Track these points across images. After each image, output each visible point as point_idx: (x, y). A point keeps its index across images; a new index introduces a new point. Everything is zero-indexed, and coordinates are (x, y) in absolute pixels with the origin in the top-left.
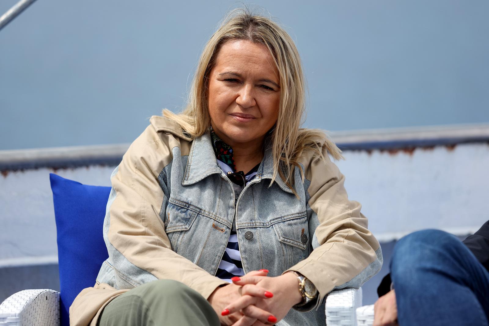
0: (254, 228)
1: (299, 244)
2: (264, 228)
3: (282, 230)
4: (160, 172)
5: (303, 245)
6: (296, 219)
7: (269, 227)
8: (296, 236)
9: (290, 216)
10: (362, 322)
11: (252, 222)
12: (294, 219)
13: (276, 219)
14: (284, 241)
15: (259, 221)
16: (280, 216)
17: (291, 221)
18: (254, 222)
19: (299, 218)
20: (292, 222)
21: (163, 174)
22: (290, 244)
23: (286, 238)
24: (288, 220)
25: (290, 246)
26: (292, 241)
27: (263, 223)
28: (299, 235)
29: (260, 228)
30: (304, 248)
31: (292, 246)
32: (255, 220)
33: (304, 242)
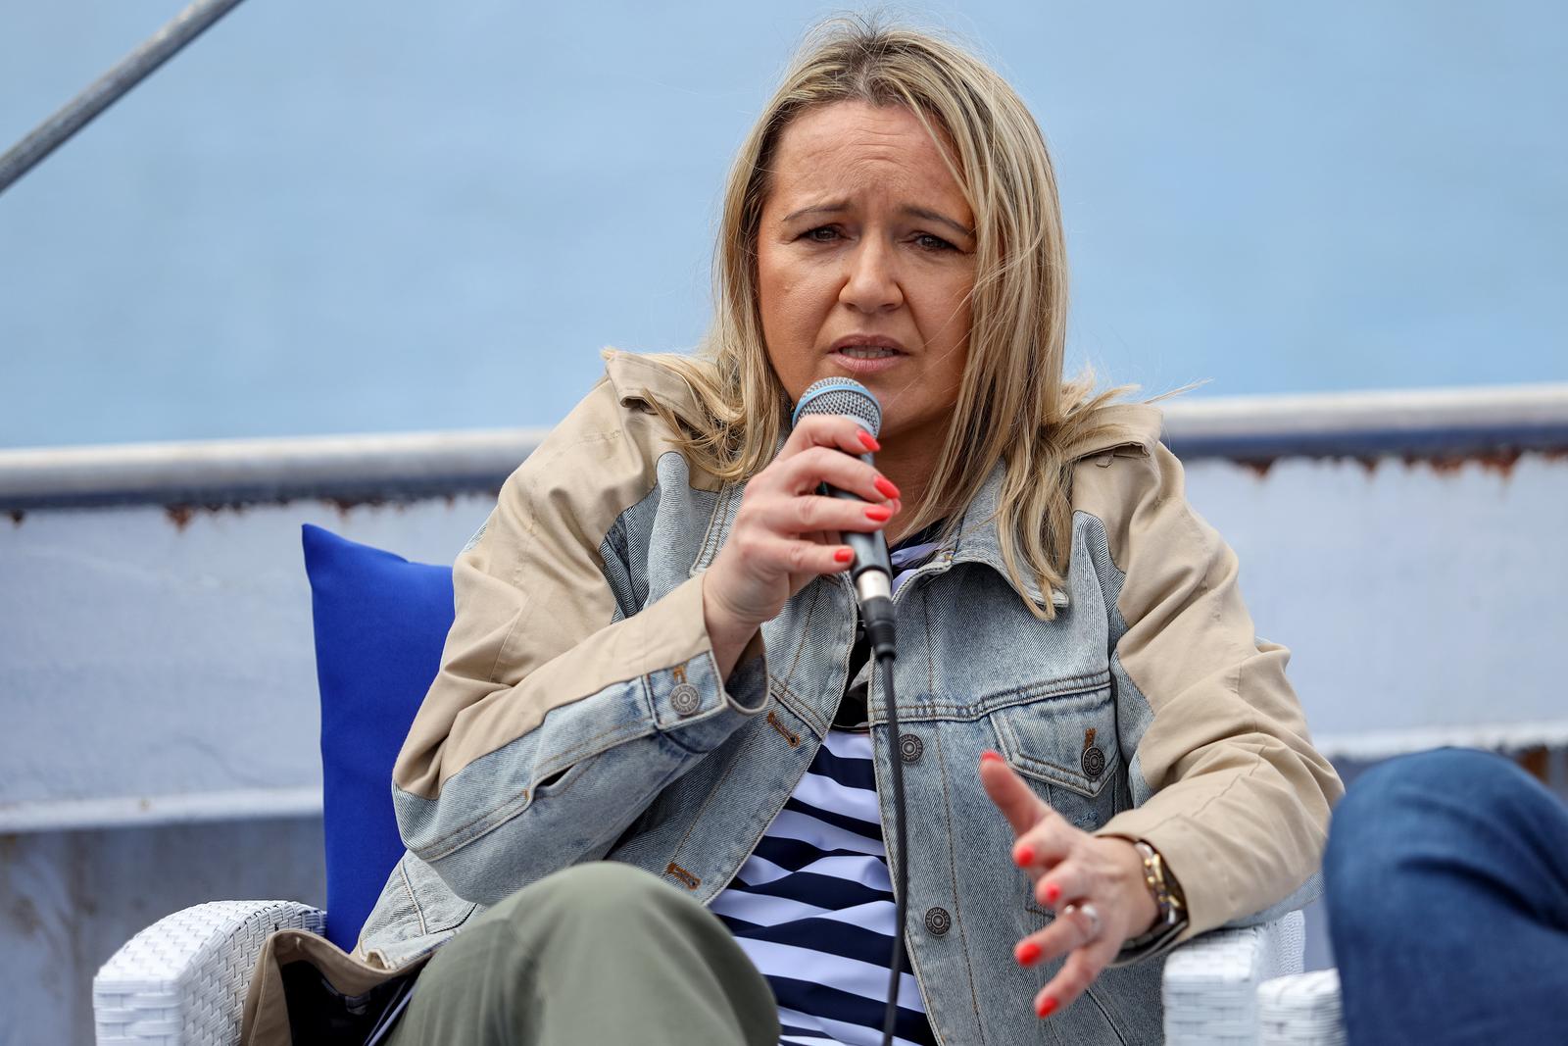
0: (928, 722)
1: (1072, 777)
2: (961, 722)
3: (1019, 731)
4: (608, 527)
5: (1087, 783)
6: (1065, 696)
7: (977, 721)
8: (1063, 752)
9: (1046, 688)
10: (1275, 1027)
11: (920, 704)
12: (1059, 697)
13: (1002, 694)
14: (1024, 767)
15: (944, 701)
16: (1014, 686)
17: (1050, 701)
18: (927, 703)
19: (1078, 695)
20: (1051, 705)
21: (617, 536)
22: (1044, 777)
23: (1031, 759)
24: (1040, 698)
25: (1044, 784)
26: (1050, 769)
27: (959, 709)
28: (1073, 749)
29: (947, 721)
30: (1092, 793)
31: (1050, 785)
32: (931, 697)
33: (1093, 771)
